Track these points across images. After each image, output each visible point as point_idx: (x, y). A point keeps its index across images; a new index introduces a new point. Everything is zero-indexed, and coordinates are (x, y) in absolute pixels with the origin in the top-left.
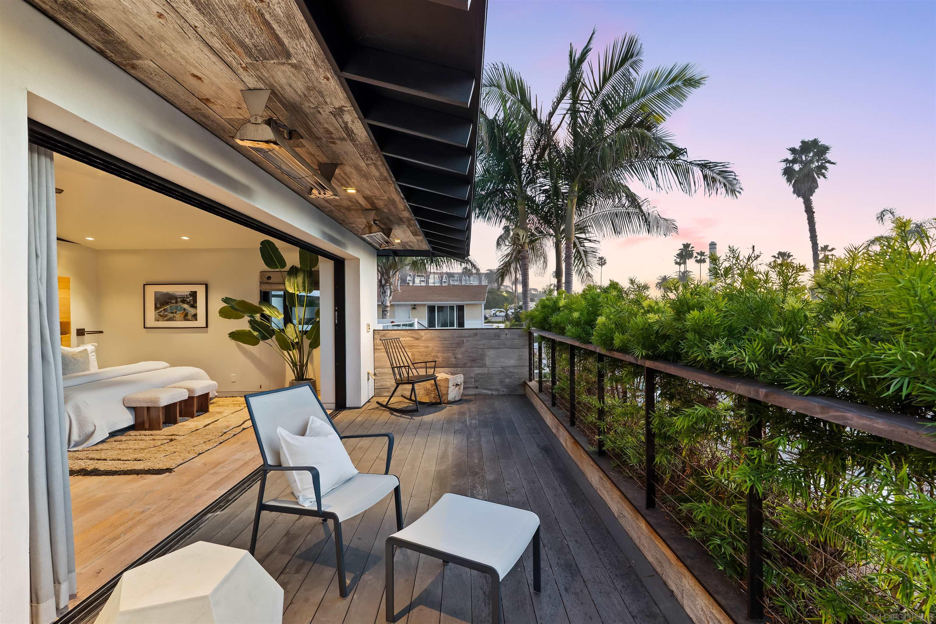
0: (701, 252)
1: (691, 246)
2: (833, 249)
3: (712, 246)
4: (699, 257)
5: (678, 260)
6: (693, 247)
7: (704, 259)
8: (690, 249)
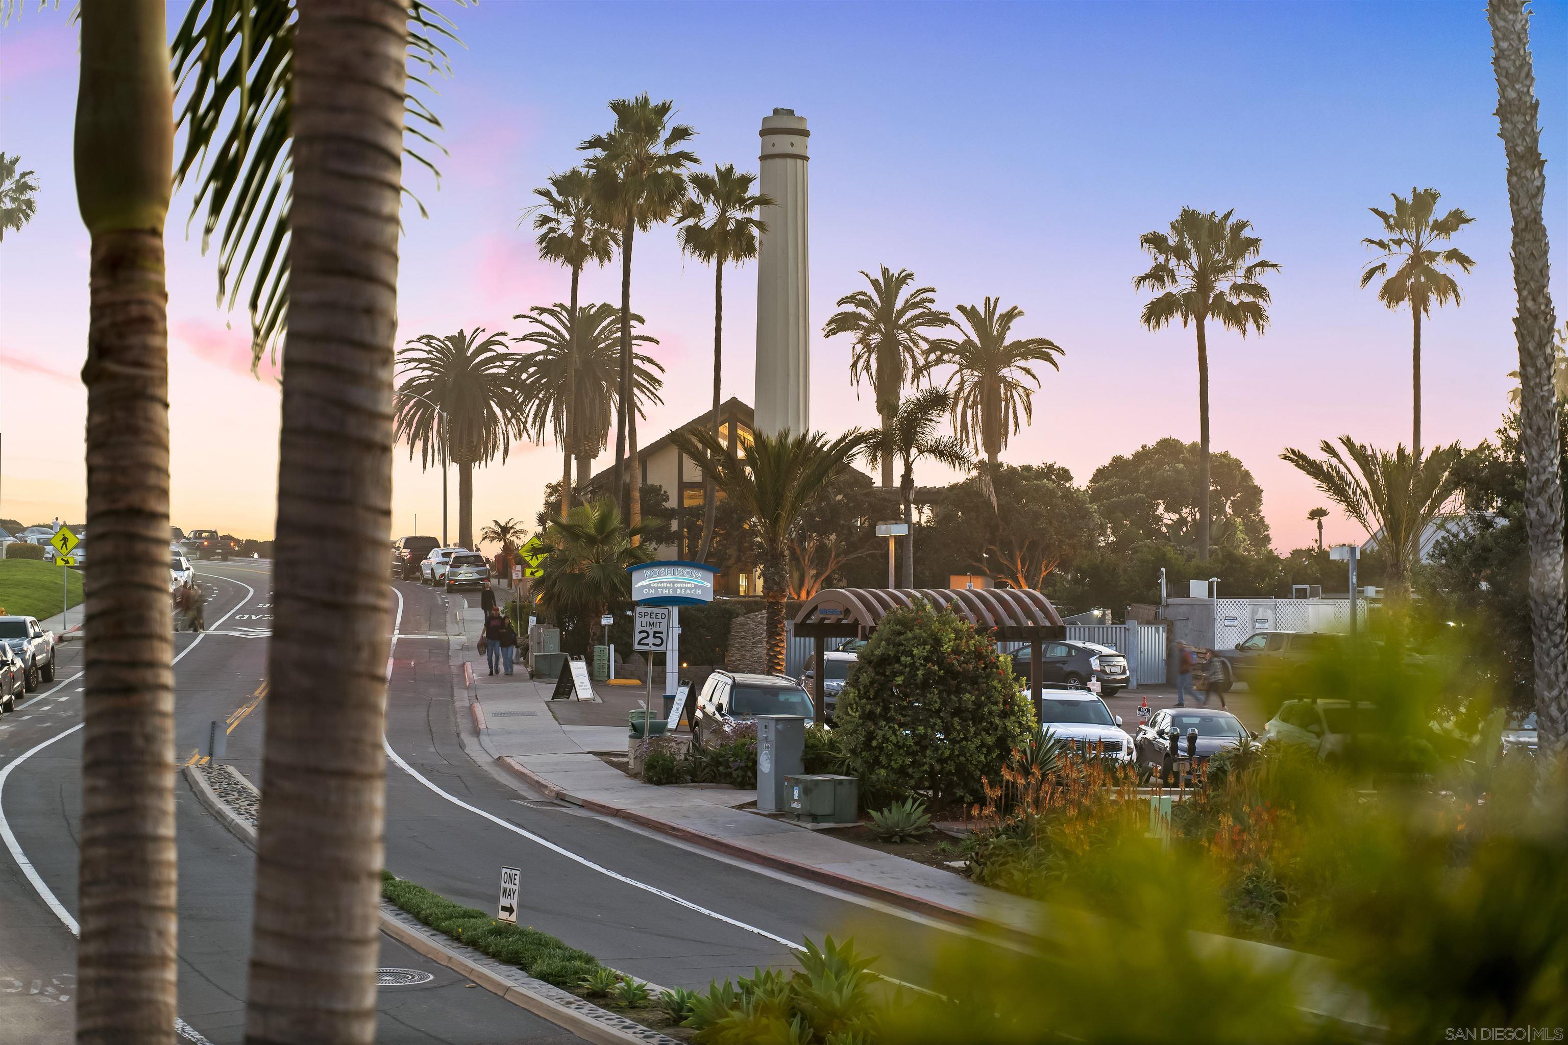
0: (726, 174)
1: (671, 122)
2: (1457, 219)
3: (783, 143)
4: (711, 213)
5: (566, 225)
6: (681, 133)
7: (742, 225)
8: (657, 149)
